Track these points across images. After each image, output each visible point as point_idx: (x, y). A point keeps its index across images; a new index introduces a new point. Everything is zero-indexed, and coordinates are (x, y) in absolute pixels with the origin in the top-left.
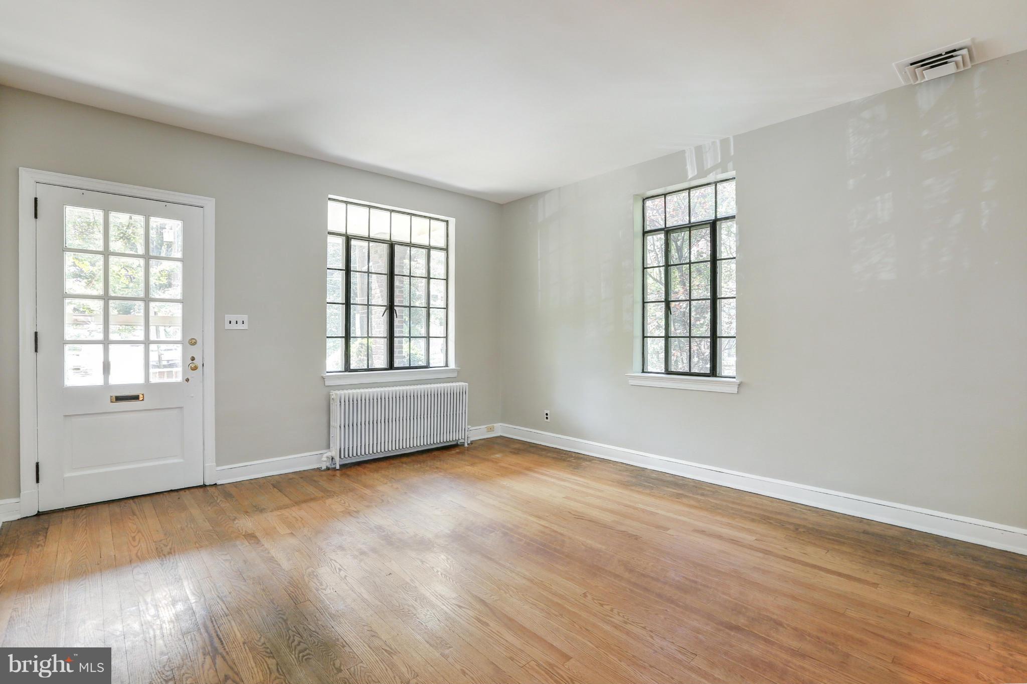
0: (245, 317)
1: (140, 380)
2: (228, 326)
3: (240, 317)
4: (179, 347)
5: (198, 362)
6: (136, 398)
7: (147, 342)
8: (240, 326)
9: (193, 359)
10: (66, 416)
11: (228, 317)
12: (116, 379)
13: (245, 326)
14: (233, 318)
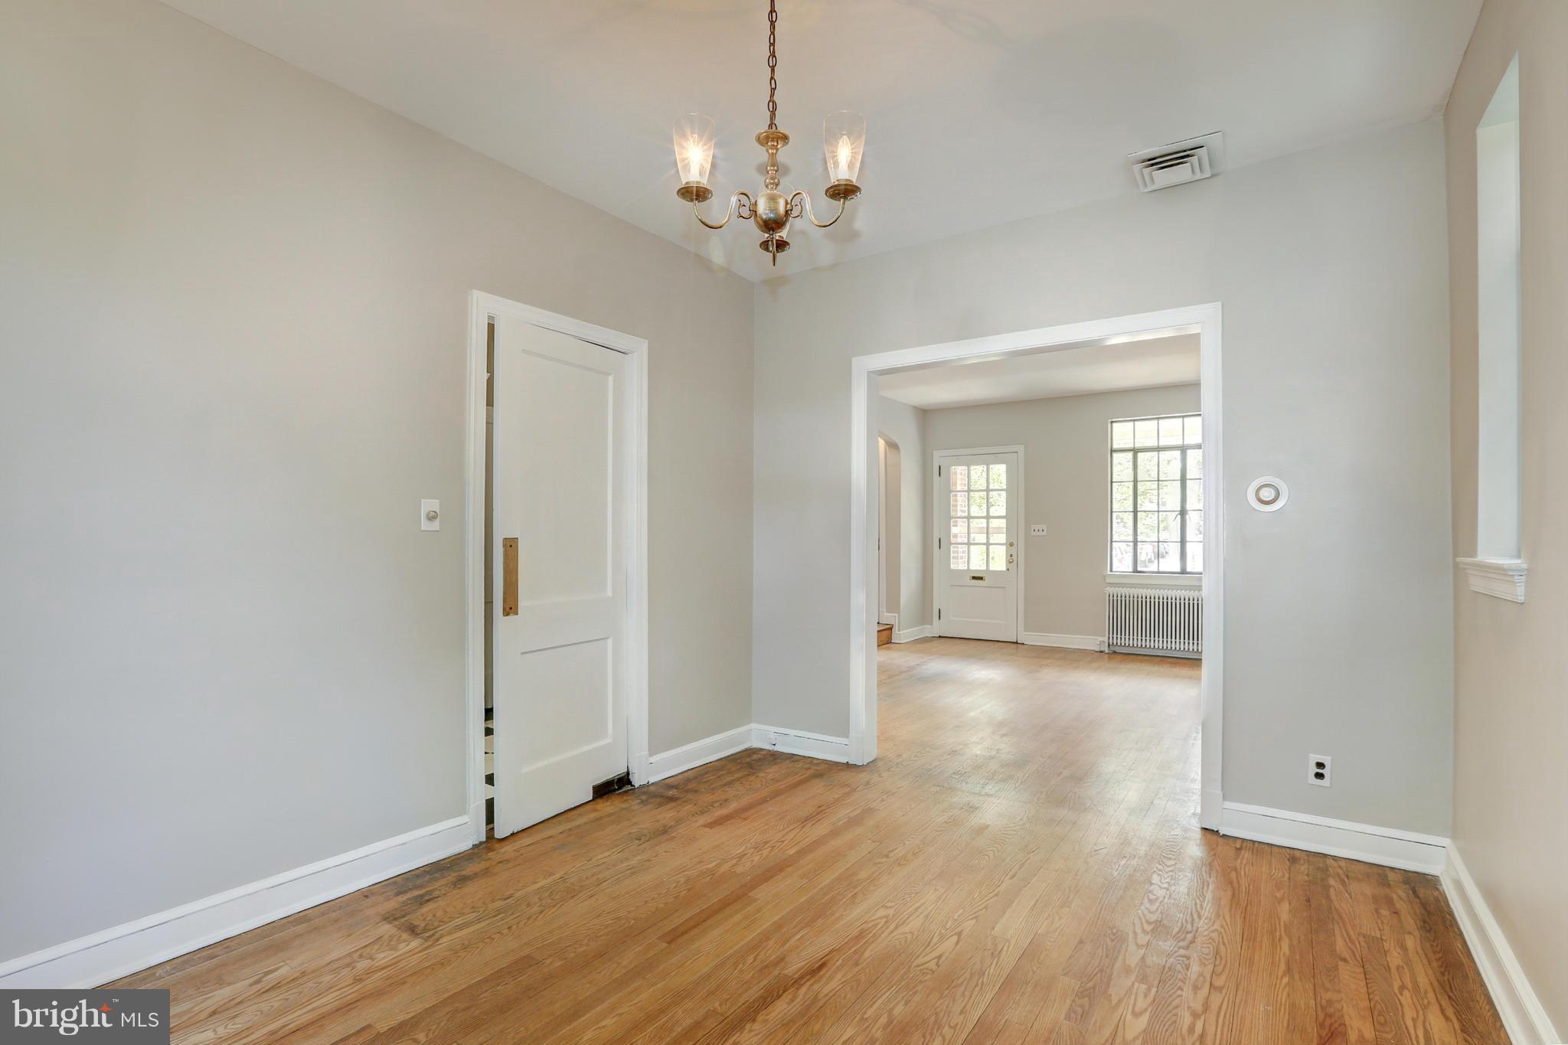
0: (1045, 527)
1: (984, 568)
2: (1033, 533)
3: (1041, 527)
4: (1004, 547)
5: (1015, 558)
6: (981, 578)
7: (988, 544)
8: (1041, 533)
9: (1011, 556)
10: (952, 585)
11: (1033, 527)
12: (973, 567)
13: (1045, 533)
14: (1036, 527)
